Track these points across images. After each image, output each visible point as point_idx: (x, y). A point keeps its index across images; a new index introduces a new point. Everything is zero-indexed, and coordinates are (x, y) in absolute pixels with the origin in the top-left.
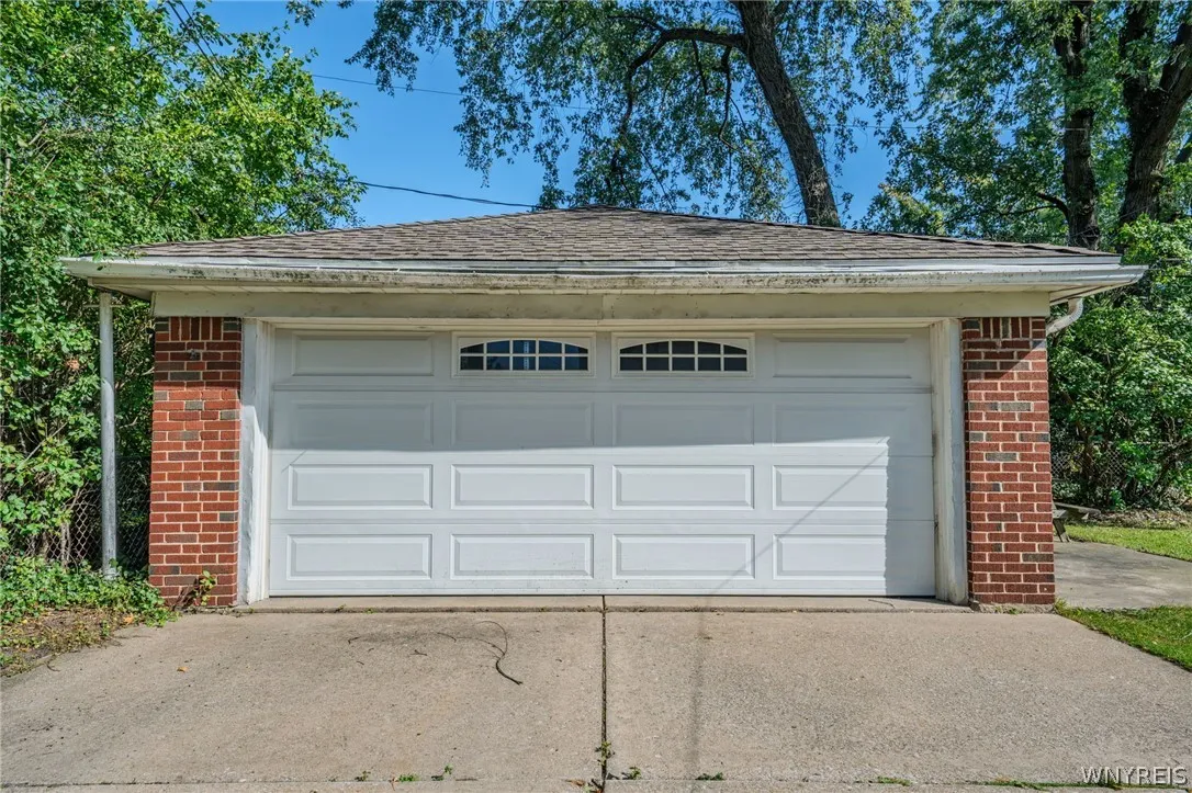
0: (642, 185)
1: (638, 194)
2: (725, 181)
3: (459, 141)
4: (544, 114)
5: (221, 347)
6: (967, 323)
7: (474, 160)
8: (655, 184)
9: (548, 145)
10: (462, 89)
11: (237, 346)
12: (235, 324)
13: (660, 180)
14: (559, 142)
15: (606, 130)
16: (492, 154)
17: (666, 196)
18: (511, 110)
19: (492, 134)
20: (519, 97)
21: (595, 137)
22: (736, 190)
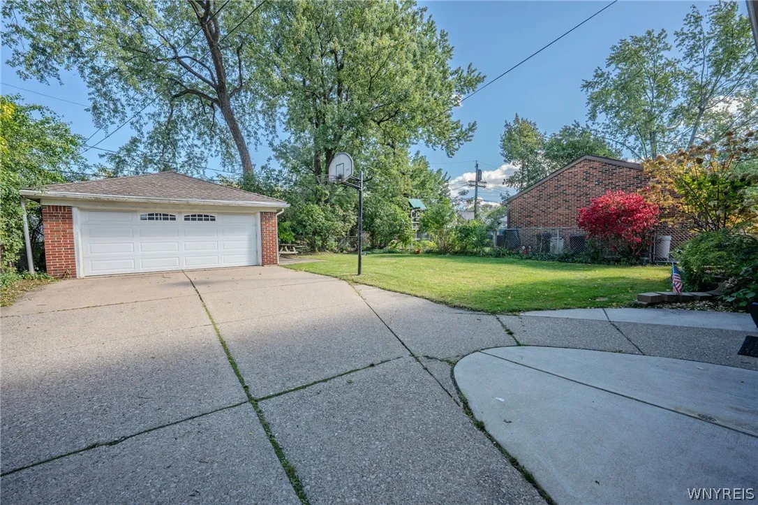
0: (179, 140)
1: (176, 144)
2: (214, 145)
3: (90, 115)
4: (132, 109)
5: (66, 213)
6: (261, 213)
7: (99, 125)
8: (184, 140)
9: (137, 122)
10: (90, 94)
11: (71, 213)
12: (70, 208)
13: (186, 140)
14: (142, 122)
15: (163, 119)
16: (109, 123)
17: (189, 146)
18: (114, 104)
19: (106, 114)
20: (119, 100)
21: (159, 122)
22: (219, 149)
